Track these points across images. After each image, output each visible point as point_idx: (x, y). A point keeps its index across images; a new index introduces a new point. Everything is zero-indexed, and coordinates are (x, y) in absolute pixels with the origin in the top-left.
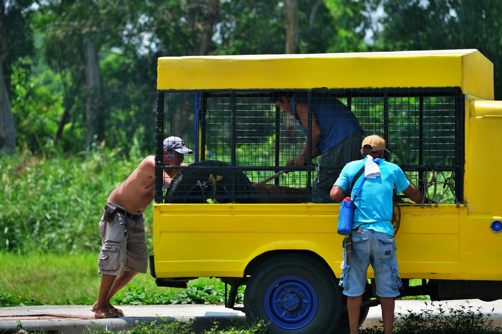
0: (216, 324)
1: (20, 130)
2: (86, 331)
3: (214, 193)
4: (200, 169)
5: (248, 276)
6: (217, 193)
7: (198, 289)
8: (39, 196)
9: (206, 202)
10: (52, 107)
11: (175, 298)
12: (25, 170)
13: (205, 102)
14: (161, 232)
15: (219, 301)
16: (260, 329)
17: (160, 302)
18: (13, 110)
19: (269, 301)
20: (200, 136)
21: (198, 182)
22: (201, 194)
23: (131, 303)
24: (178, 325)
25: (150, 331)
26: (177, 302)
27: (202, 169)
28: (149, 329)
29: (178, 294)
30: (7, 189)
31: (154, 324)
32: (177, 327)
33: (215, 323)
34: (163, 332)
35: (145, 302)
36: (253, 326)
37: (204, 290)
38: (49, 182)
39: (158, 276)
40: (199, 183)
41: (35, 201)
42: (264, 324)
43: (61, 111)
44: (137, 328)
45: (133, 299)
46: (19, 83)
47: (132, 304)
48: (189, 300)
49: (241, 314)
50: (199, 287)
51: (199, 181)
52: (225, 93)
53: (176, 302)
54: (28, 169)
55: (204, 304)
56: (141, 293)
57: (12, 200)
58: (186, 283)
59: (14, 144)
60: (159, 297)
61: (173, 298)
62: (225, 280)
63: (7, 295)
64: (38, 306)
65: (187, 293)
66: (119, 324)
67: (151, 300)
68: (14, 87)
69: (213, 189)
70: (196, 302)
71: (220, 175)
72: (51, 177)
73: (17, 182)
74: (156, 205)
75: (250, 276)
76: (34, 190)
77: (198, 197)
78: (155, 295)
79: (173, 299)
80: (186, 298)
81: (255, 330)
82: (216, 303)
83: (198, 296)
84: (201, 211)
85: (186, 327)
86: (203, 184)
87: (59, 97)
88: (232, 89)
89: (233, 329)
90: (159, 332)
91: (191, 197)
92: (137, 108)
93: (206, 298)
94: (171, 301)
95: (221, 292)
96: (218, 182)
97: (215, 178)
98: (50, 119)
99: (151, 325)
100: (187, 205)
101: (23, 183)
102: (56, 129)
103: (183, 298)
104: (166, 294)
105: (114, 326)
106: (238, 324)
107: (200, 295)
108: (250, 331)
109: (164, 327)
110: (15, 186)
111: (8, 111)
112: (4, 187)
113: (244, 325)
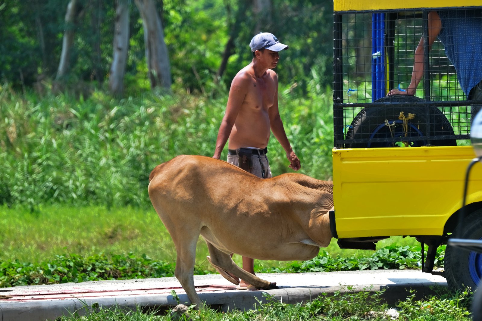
0: (413, 293)
1: (176, 65)
2: (257, 305)
3: (406, 135)
4: (387, 106)
5: (448, 234)
6: (408, 135)
7: (390, 251)
8: (201, 143)
9: (397, 146)
10: (213, 36)
11: (364, 263)
12: (183, 113)
13: (392, 25)
14: (342, 183)
15: (417, 265)
16: (466, 298)
17: (346, 268)
18: (166, 41)
19: (474, 264)
20: (388, 65)
21: (385, 121)
22: (389, 136)
23: (311, 269)
24: (367, 294)
25: (333, 302)
26: (366, 268)
27: (390, 106)
28: (332, 301)
29: (367, 258)
30: (162, 135)
31: (338, 294)
32: (366, 297)
33: (411, 291)
34: (349, 303)
35: (327, 268)
36: (457, 294)
37: (398, 252)
38: (212, 126)
39: (341, 236)
40: (387, 123)
41: (196, 150)
42: (471, 292)
43: (224, 41)
44: (317, 299)
45: (313, 266)
46: (173, 8)
47: (312, 271)
48: (381, 265)
49: (442, 280)
50: (392, 249)
51: (387, 121)
52: (416, 13)
53: (364, 267)
54: (187, 111)
55: (399, 269)
56: (323, 257)
57: (168, 150)
58: (376, 244)
59: (169, 81)
60: (345, 261)
61: (361, 262)
62: (422, 239)
63: (163, 263)
64: (200, 276)
65: (378, 257)
66: (297, 295)
67: (335, 266)
68: (167, 12)
69: (403, 129)
70: (389, 266)
71: (412, 113)
72: (214, 120)
73: (173, 127)
74: (336, 151)
75: (451, 234)
76: (194, 136)
77: (386, 140)
78: (340, 260)
79: (361, 264)
80: (377, 262)
81: (460, 299)
82: (413, 268)
83: (391, 259)
84: (390, 157)
85: (377, 297)
86: (392, 124)
87: (222, 23)
88: (424, 8)
89: (433, 298)
90: (345, 303)
91: (378, 140)
92: (315, 34)
93: (401, 262)
94: (360, 266)
95: (419, 254)
96: (409, 121)
97: (406, 116)
98: (211, 50)
99: (335, 295)
100: (373, 150)
101: (181, 129)
102: (219, 62)
103: (373, 262)
104: (352, 258)
105: (290, 298)
106: (439, 293)
107: (393, 258)
108: (454, 300)
109: (350, 298)
110: (170, 132)
111: (161, 42)
112: (158, 134)
113: (446, 292)
